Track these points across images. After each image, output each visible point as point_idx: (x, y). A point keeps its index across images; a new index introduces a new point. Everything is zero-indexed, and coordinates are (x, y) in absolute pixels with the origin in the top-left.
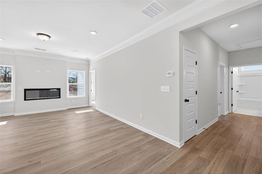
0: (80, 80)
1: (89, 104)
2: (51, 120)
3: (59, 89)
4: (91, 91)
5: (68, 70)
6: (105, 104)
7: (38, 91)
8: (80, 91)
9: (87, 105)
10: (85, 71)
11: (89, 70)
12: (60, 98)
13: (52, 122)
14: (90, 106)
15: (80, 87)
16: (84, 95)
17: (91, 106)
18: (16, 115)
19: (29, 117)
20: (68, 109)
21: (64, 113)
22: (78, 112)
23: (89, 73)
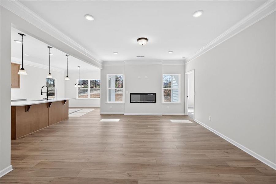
0: (174, 85)
1: (185, 112)
2: (149, 125)
3: (155, 94)
4: (188, 97)
5: (163, 74)
6: (210, 117)
7: (139, 95)
8: (174, 96)
9: (183, 114)
10: (180, 74)
11: (185, 72)
12: (156, 103)
13: (150, 128)
14: (186, 115)
15: (174, 92)
16: (179, 102)
17: (188, 116)
18: (125, 114)
19: (133, 118)
20: (163, 115)
21: (160, 120)
22: (173, 121)
23: (185, 75)
